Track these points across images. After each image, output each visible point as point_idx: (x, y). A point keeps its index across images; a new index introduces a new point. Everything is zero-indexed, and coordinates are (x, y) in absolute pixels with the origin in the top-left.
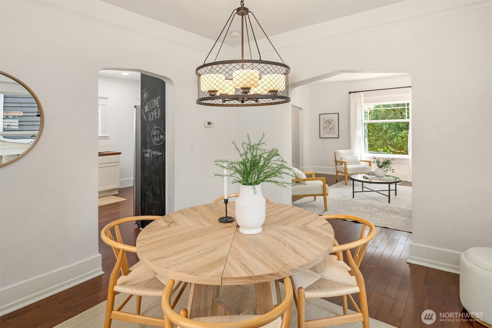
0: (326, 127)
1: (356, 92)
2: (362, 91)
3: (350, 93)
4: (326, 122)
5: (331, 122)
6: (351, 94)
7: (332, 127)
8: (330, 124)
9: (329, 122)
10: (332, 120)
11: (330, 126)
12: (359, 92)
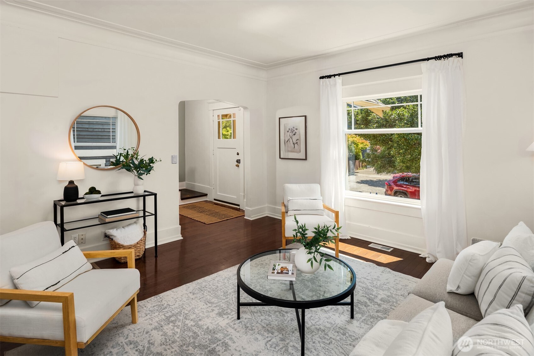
0: (288, 140)
1: (331, 76)
2: (339, 75)
4: (288, 131)
5: (295, 131)
7: (297, 140)
8: (294, 135)
9: (293, 132)
10: (297, 129)
11: (295, 138)
12: (335, 77)
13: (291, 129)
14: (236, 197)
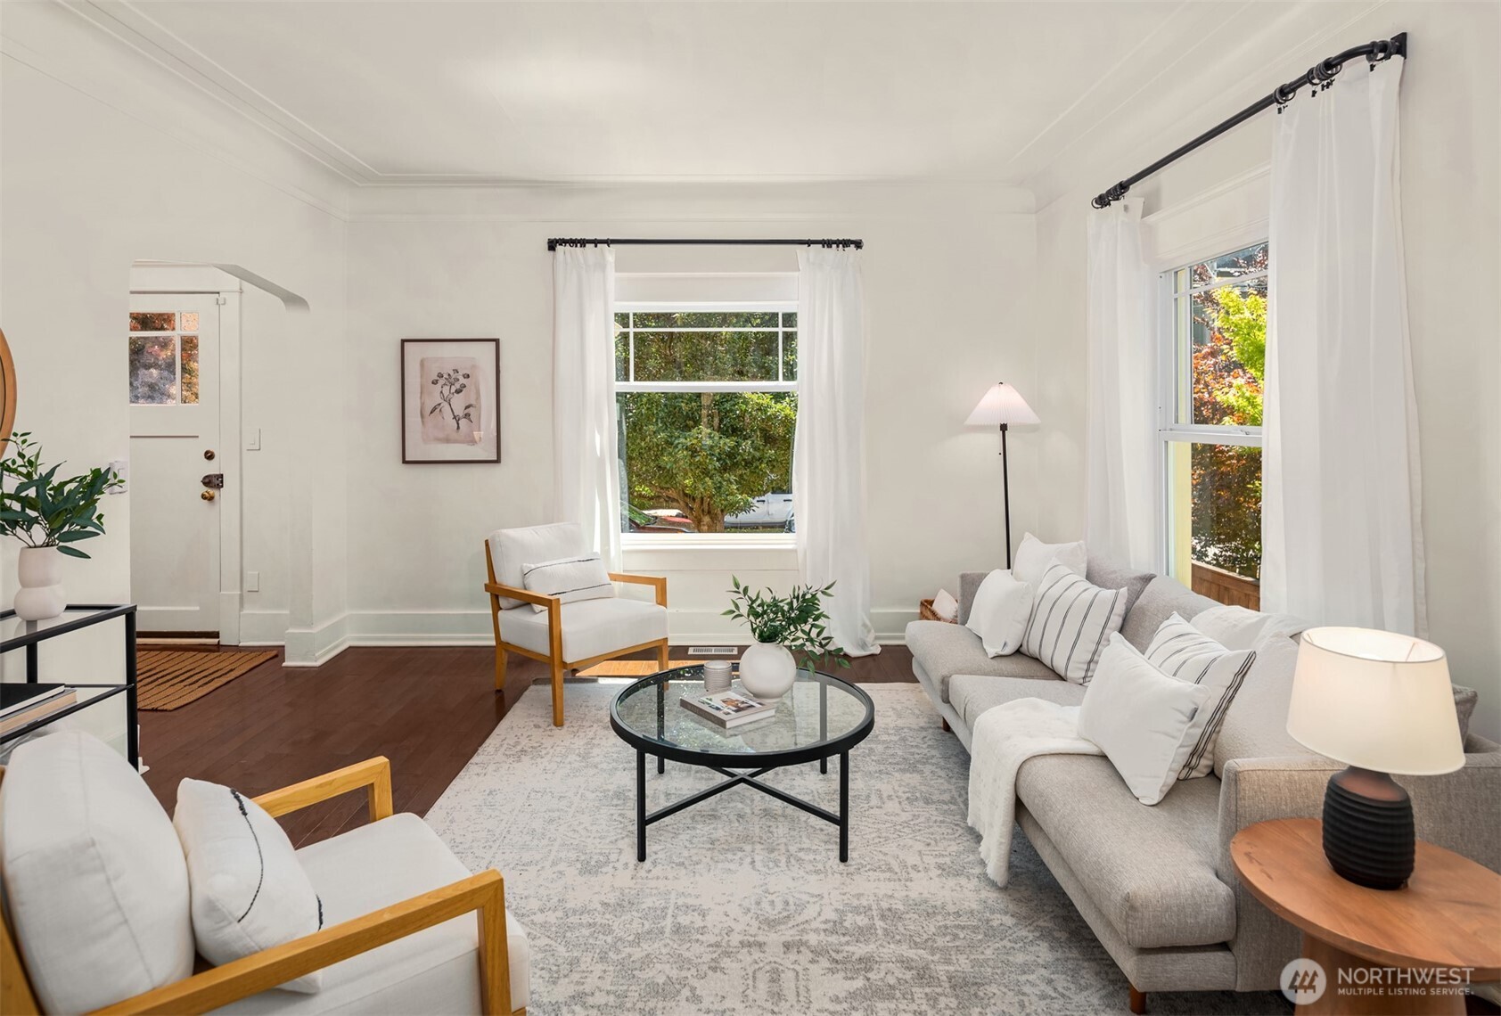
0: (434, 409)
1: (583, 243)
2: (608, 242)
3: (552, 245)
4: (435, 382)
5: (463, 381)
6: (559, 248)
7: (467, 407)
8: (458, 391)
9: (455, 381)
10: (468, 376)
11: (459, 403)
12: (596, 246)
13: (445, 376)
14: (197, 608)
